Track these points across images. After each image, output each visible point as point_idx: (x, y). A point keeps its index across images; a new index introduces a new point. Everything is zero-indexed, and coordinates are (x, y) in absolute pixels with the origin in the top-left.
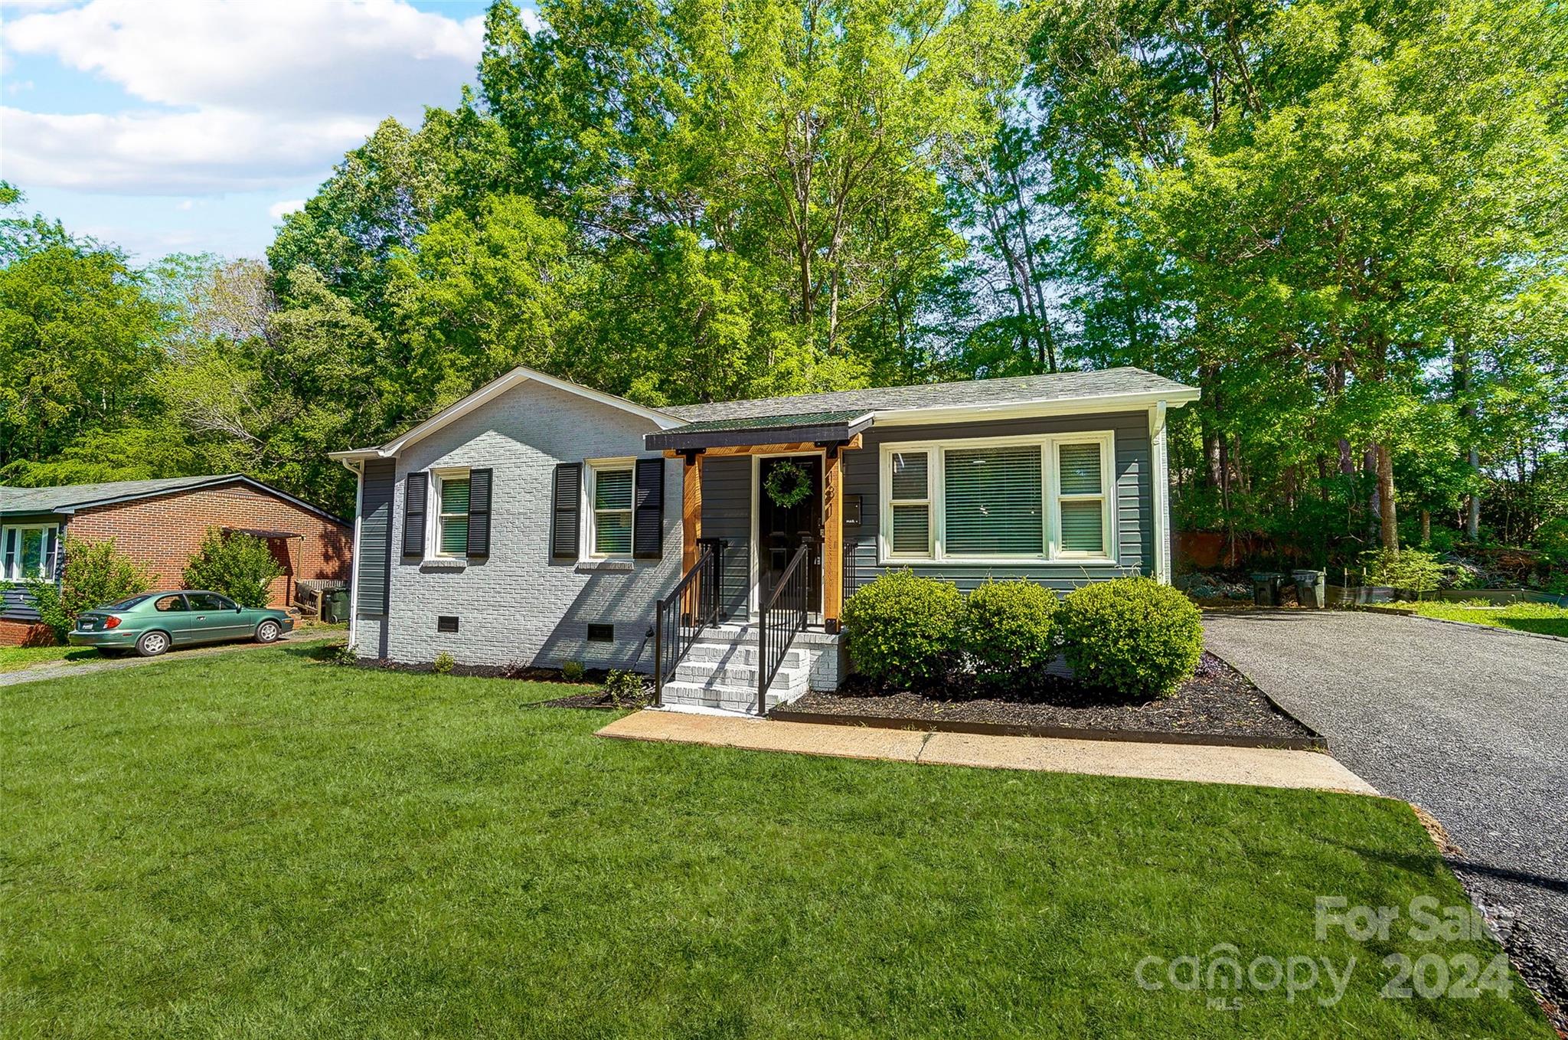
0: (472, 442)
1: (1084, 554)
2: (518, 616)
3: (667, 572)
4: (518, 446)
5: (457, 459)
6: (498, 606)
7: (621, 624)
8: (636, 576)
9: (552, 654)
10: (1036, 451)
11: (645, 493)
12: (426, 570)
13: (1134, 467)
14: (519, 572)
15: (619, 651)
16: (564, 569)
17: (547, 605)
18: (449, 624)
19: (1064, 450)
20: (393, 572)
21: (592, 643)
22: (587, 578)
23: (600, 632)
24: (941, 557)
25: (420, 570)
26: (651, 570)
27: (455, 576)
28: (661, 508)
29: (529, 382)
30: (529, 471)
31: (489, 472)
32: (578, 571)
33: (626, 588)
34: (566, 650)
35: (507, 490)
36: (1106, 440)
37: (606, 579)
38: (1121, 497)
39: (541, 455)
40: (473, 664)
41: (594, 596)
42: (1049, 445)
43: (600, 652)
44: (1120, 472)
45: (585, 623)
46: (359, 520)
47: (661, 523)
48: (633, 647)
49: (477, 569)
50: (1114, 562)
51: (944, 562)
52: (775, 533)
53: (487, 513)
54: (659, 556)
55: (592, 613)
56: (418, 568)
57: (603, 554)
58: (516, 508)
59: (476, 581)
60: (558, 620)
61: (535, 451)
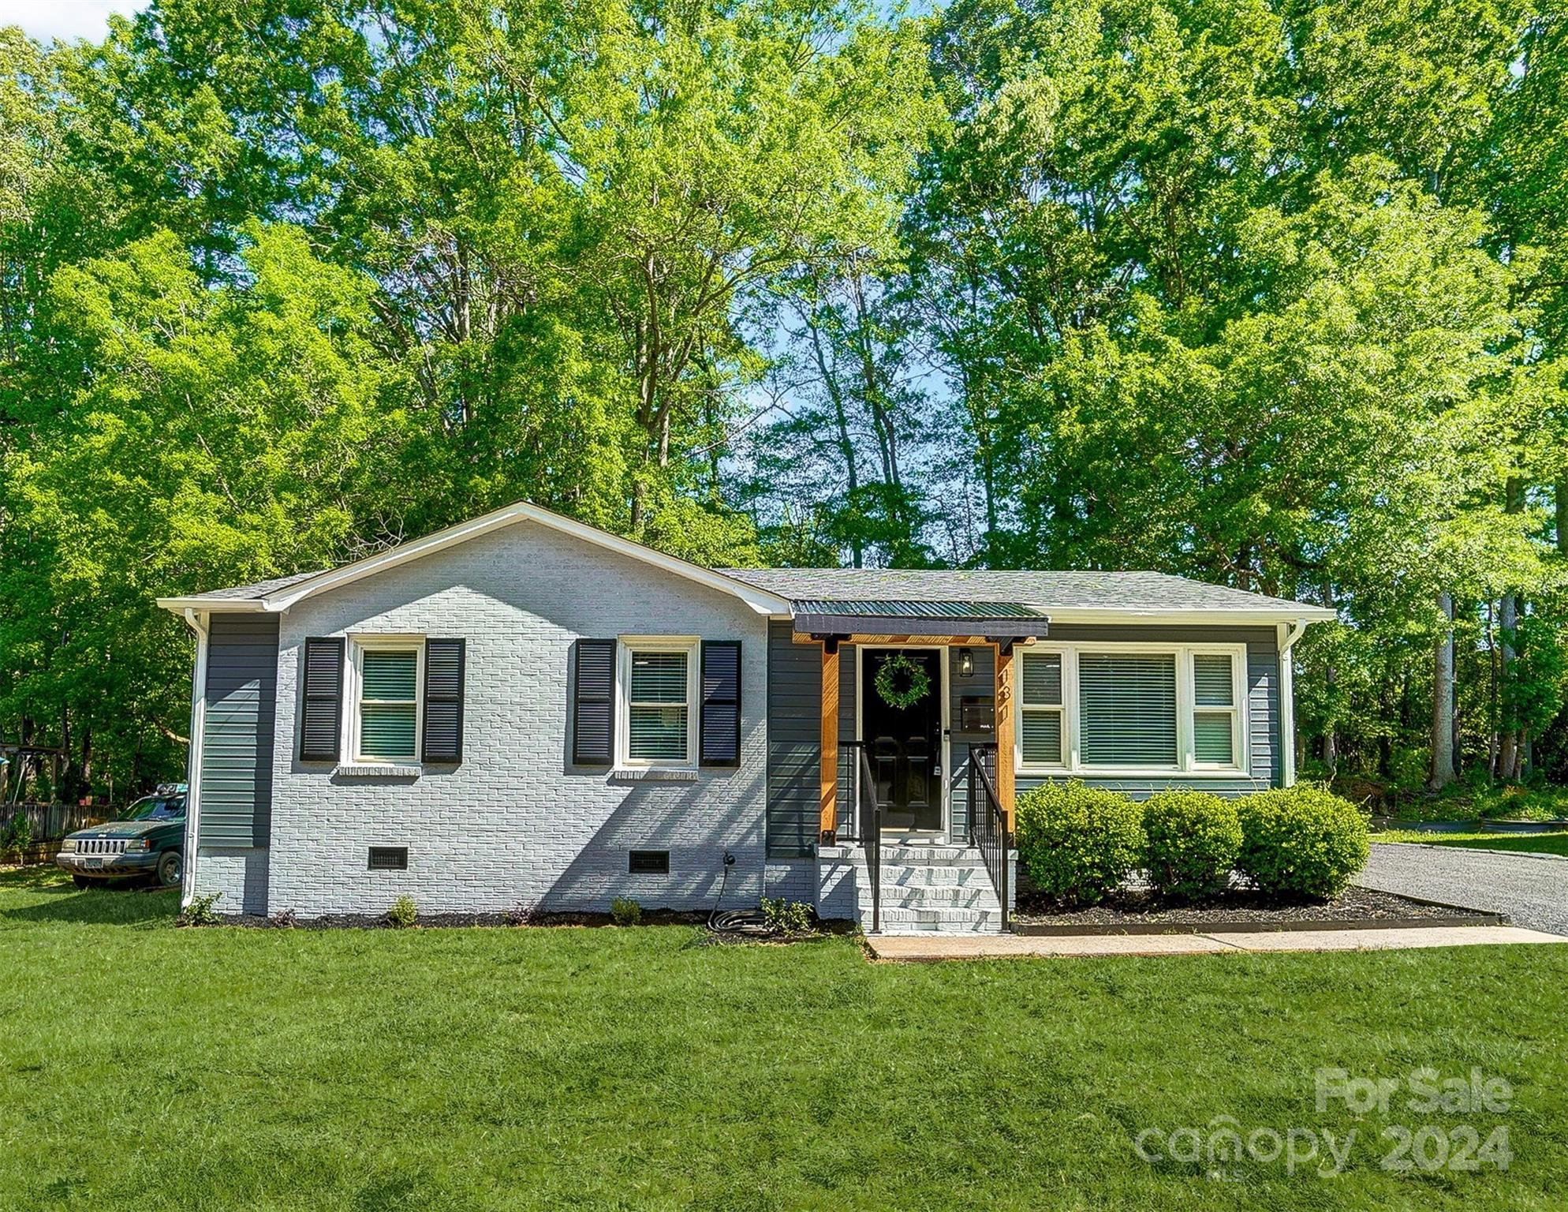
0: (427, 599)
1: (1216, 766)
2: (512, 845)
3: (746, 785)
4: (510, 610)
5: (398, 622)
6: (478, 831)
7: (681, 850)
8: (702, 787)
9: (570, 894)
10: (1170, 660)
11: (713, 685)
12: (342, 780)
13: (1264, 682)
14: (514, 783)
15: (676, 885)
16: (590, 780)
17: (562, 828)
18: (388, 858)
19: (1198, 659)
20: (277, 785)
21: (637, 876)
22: (626, 791)
23: (649, 861)
24: (1078, 768)
25: (333, 781)
26: (724, 782)
27: (399, 788)
28: (737, 703)
29: (527, 524)
30: (529, 645)
31: (461, 643)
32: (613, 781)
33: (686, 804)
34: (594, 889)
35: (491, 671)
36: (1238, 652)
37: (654, 794)
38: (1252, 711)
39: (547, 624)
40: (434, 913)
41: (638, 814)
42: (1185, 655)
43: (648, 888)
44: (1252, 684)
45: (625, 850)
46: (200, 708)
47: (738, 722)
48: (700, 877)
49: (437, 779)
50: (1246, 775)
51: (1082, 773)
52: (882, 739)
53: (459, 701)
54: (735, 763)
55: (636, 836)
56: (327, 778)
57: (642, 761)
58: (506, 694)
59: (439, 796)
60: (580, 848)
61: (539, 619)
